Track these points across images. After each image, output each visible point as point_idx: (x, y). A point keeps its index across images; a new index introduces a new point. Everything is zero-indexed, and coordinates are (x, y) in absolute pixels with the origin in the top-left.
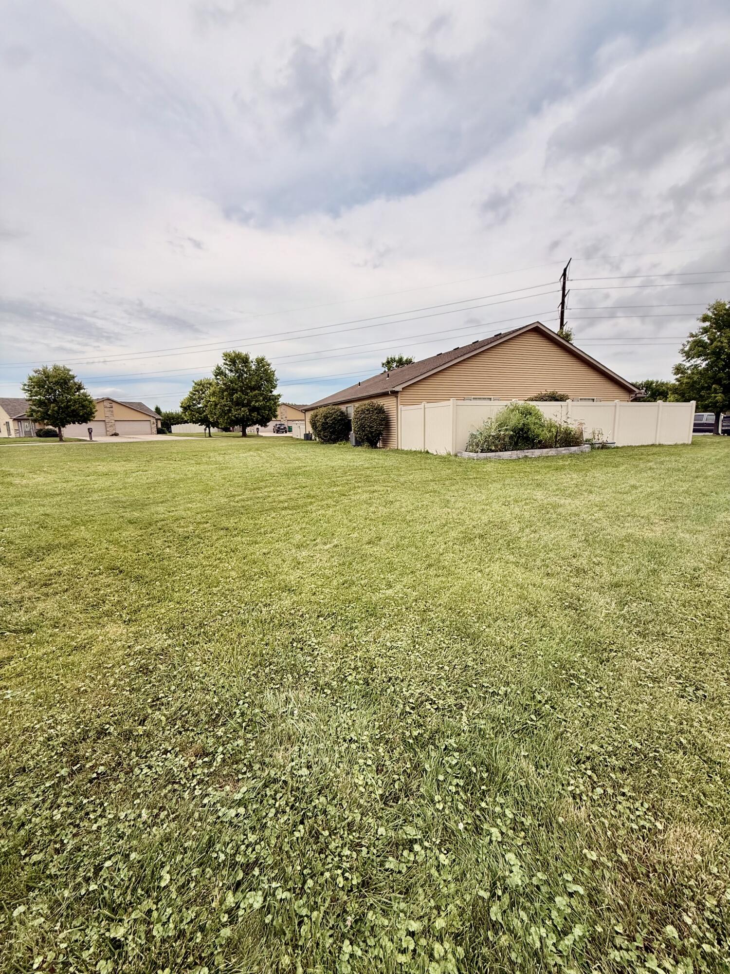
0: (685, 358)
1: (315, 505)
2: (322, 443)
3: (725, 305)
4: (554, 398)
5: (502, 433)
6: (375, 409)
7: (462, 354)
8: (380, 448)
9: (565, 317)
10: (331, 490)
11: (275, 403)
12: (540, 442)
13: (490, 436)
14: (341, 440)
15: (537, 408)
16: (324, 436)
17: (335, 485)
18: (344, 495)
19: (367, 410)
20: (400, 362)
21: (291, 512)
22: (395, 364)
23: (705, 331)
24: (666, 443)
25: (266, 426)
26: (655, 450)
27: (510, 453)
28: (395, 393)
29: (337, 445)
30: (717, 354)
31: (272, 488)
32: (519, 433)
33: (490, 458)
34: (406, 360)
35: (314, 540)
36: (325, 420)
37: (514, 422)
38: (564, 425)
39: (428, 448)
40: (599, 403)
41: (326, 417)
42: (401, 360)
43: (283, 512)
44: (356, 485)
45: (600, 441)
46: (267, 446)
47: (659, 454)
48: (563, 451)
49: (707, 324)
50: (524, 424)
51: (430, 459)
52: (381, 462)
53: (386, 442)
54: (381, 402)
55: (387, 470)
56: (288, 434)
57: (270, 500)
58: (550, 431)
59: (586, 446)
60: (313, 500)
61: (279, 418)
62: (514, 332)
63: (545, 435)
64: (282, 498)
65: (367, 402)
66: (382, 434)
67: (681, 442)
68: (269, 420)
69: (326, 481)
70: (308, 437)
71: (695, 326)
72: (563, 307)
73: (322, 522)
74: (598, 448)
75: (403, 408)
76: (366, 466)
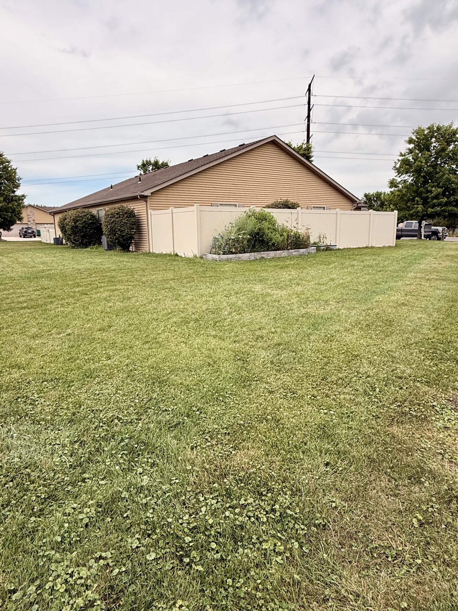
0: (397, 174)
1: (55, 303)
2: (73, 248)
3: (423, 130)
4: (287, 205)
5: (240, 237)
6: (126, 213)
7: (208, 161)
8: (133, 252)
9: (311, 130)
10: (73, 290)
11: (19, 204)
12: (273, 244)
13: (230, 240)
14: (94, 244)
15: (272, 214)
16: (75, 240)
17: (79, 286)
18: (86, 294)
19: (117, 214)
20: (157, 166)
21: (29, 311)
22: (151, 167)
23: (411, 151)
24: (377, 246)
25: (9, 229)
26: (366, 250)
27: (248, 254)
28: (144, 198)
29: (88, 249)
30: (418, 171)
31: (12, 291)
32: (255, 237)
33: (231, 259)
34: (162, 164)
35: (50, 331)
36: (75, 223)
37: (250, 227)
38: (295, 230)
39: (177, 251)
40: (328, 211)
41: (75, 221)
42: (156, 163)
43: (22, 311)
44: (99, 285)
45: (325, 244)
46: (10, 251)
47: (365, 254)
48: (294, 252)
49: (412, 146)
50: (260, 229)
51: (178, 260)
52: (129, 264)
53: (138, 246)
54: (131, 206)
55: (132, 271)
56: (37, 239)
57: (8, 301)
58: (281, 235)
59: (312, 248)
60: (53, 300)
61: (25, 221)
62: (254, 143)
63: (277, 238)
64: (22, 299)
65: (117, 205)
66: (133, 238)
67: (388, 245)
68: (13, 223)
69: (70, 283)
70: (58, 241)
71: (405, 147)
72: (309, 121)
73: (60, 317)
74: (323, 250)
75: (153, 212)
76: (112, 268)
